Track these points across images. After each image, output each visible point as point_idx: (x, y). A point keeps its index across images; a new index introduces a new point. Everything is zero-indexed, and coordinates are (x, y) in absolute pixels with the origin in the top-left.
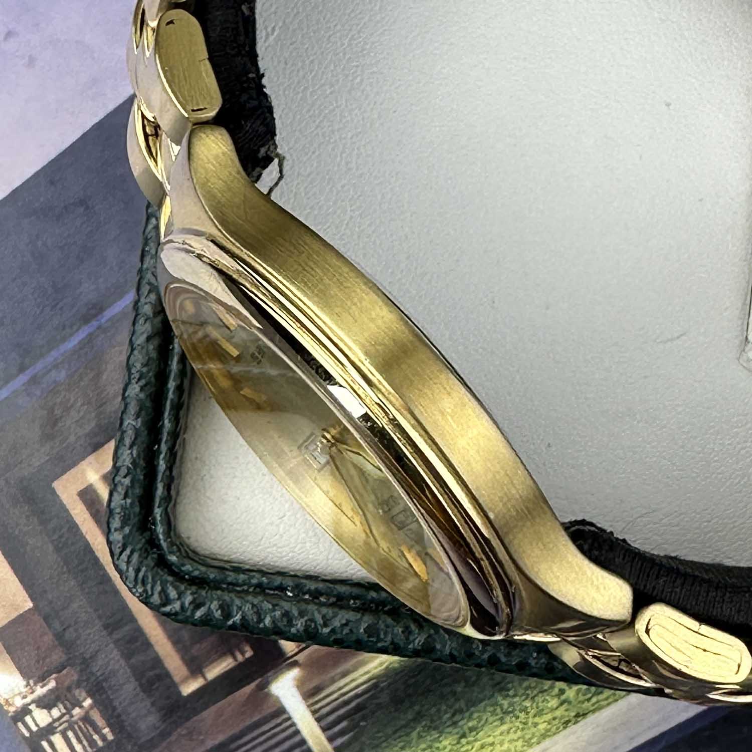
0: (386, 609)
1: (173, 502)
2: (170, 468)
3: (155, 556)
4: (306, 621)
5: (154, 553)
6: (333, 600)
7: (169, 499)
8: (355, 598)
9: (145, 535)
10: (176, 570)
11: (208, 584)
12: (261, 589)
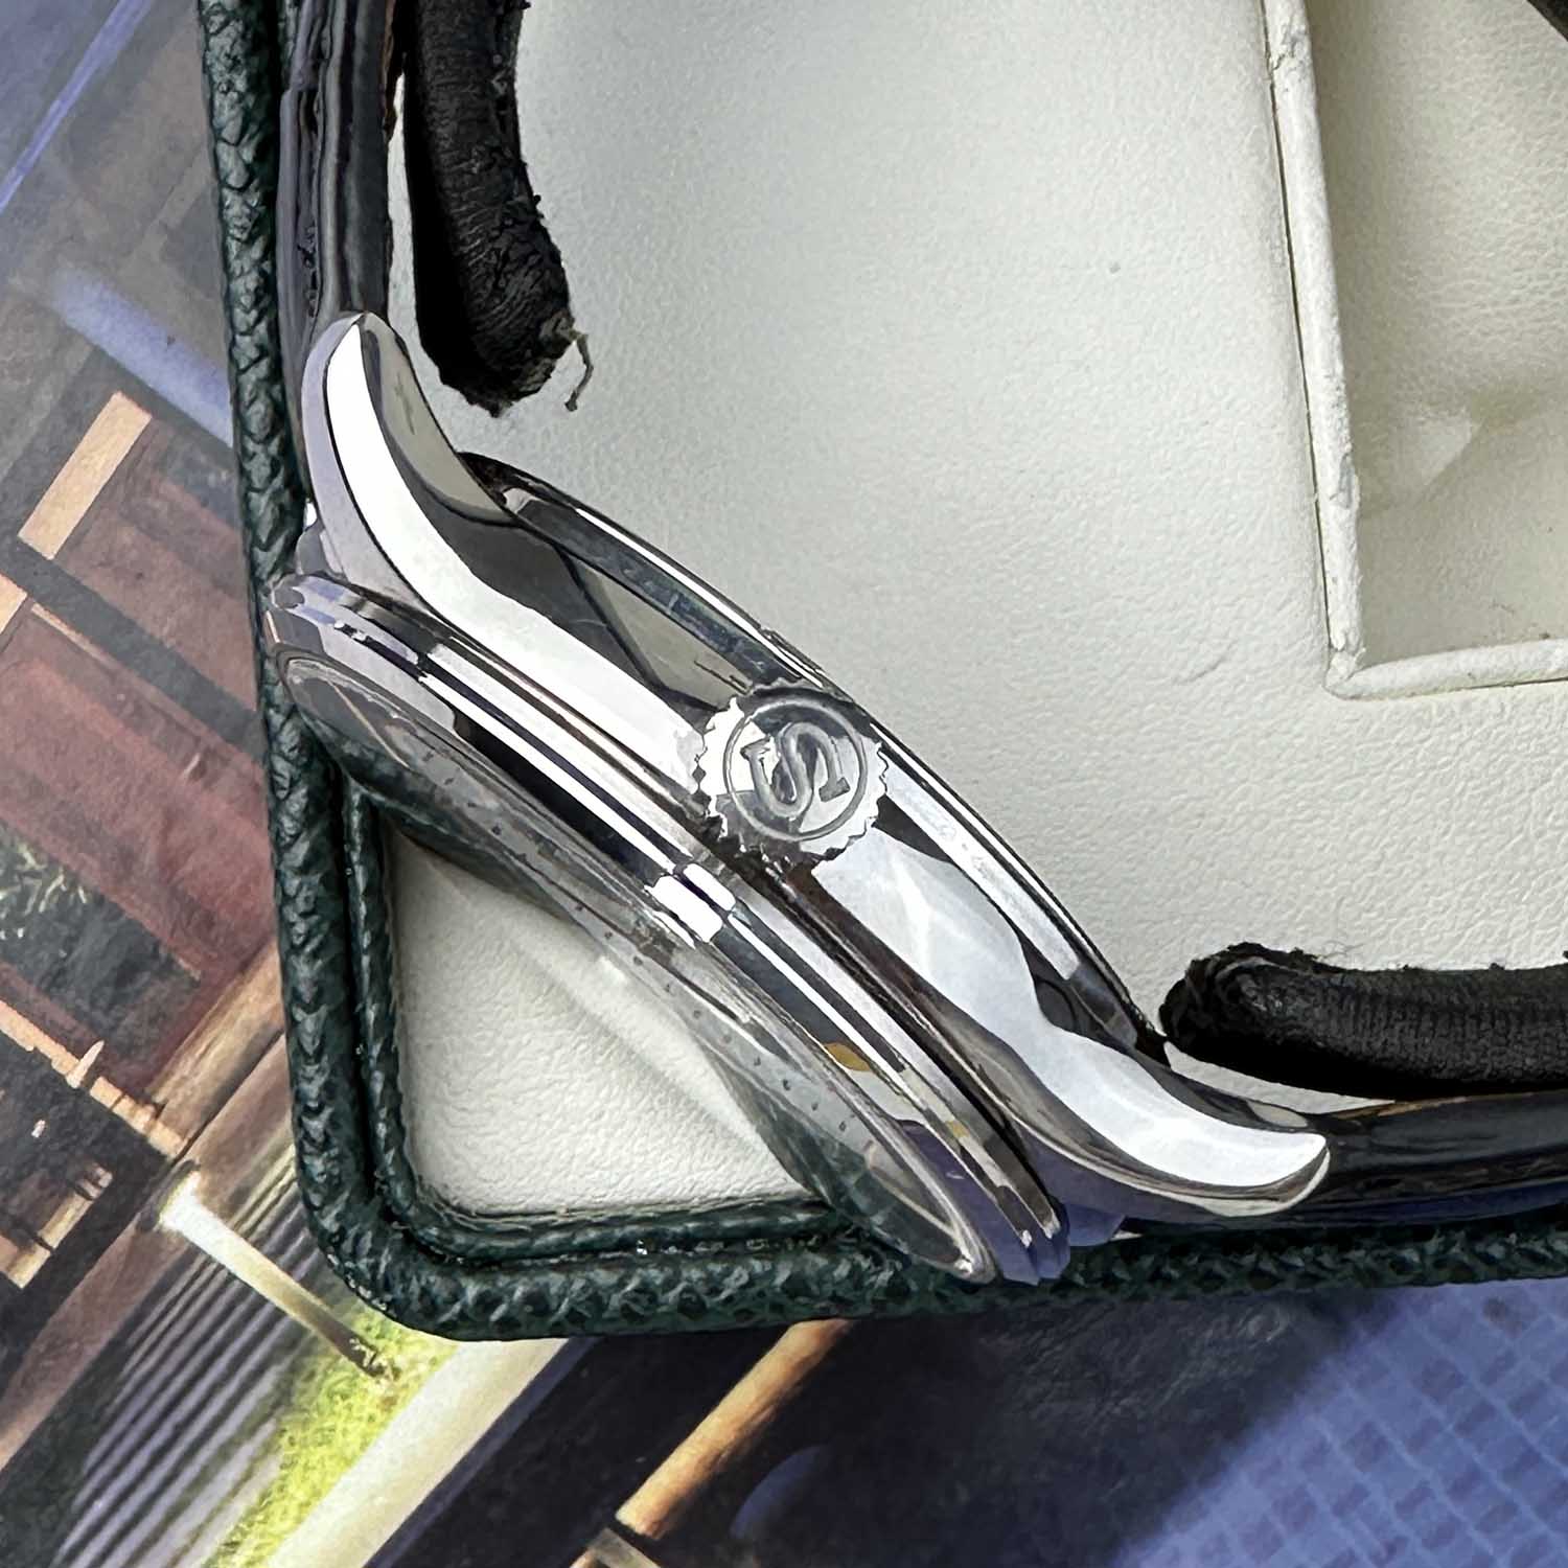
0: (811, 1243)
1: (407, 1139)
2: (390, 1081)
3: (400, 1236)
4: (681, 1293)
5: (396, 1231)
6: (717, 1246)
7: (399, 1131)
8: (755, 1233)
9: (372, 1203)
10: (438, 1252)
11: (498, 1263)
12: (589, 1251)
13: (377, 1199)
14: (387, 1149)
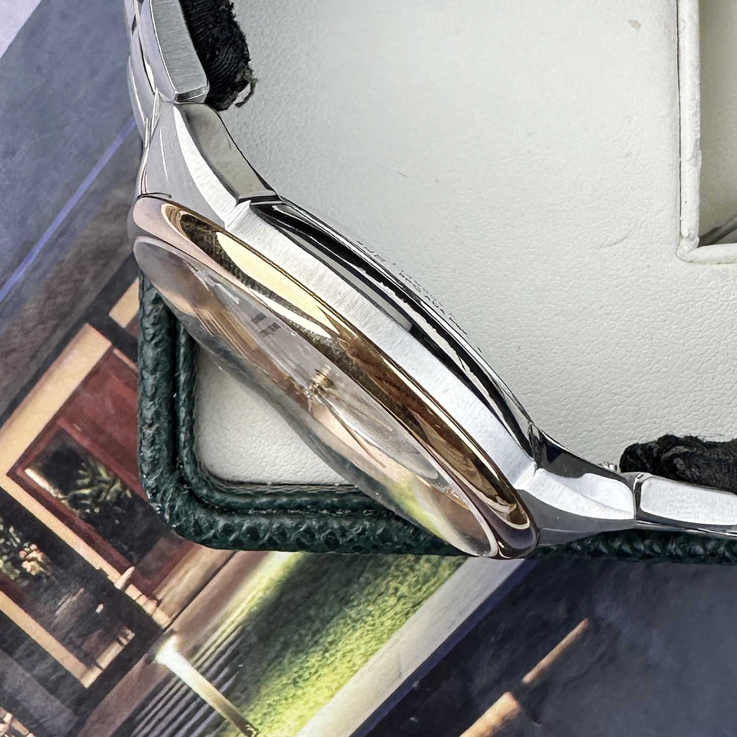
1: (195, 442)
2: (190, 413)
3: (187, 492)
4: (327, 535)
5: (185, 490)
6: (348, 512)
7: (192, 439)
8: (367, 507)
9: (174, 474)
10: (206, 502)
11: (235, 510)
12: (283, 509)
13: (177, 472)
14: (184, 447)
